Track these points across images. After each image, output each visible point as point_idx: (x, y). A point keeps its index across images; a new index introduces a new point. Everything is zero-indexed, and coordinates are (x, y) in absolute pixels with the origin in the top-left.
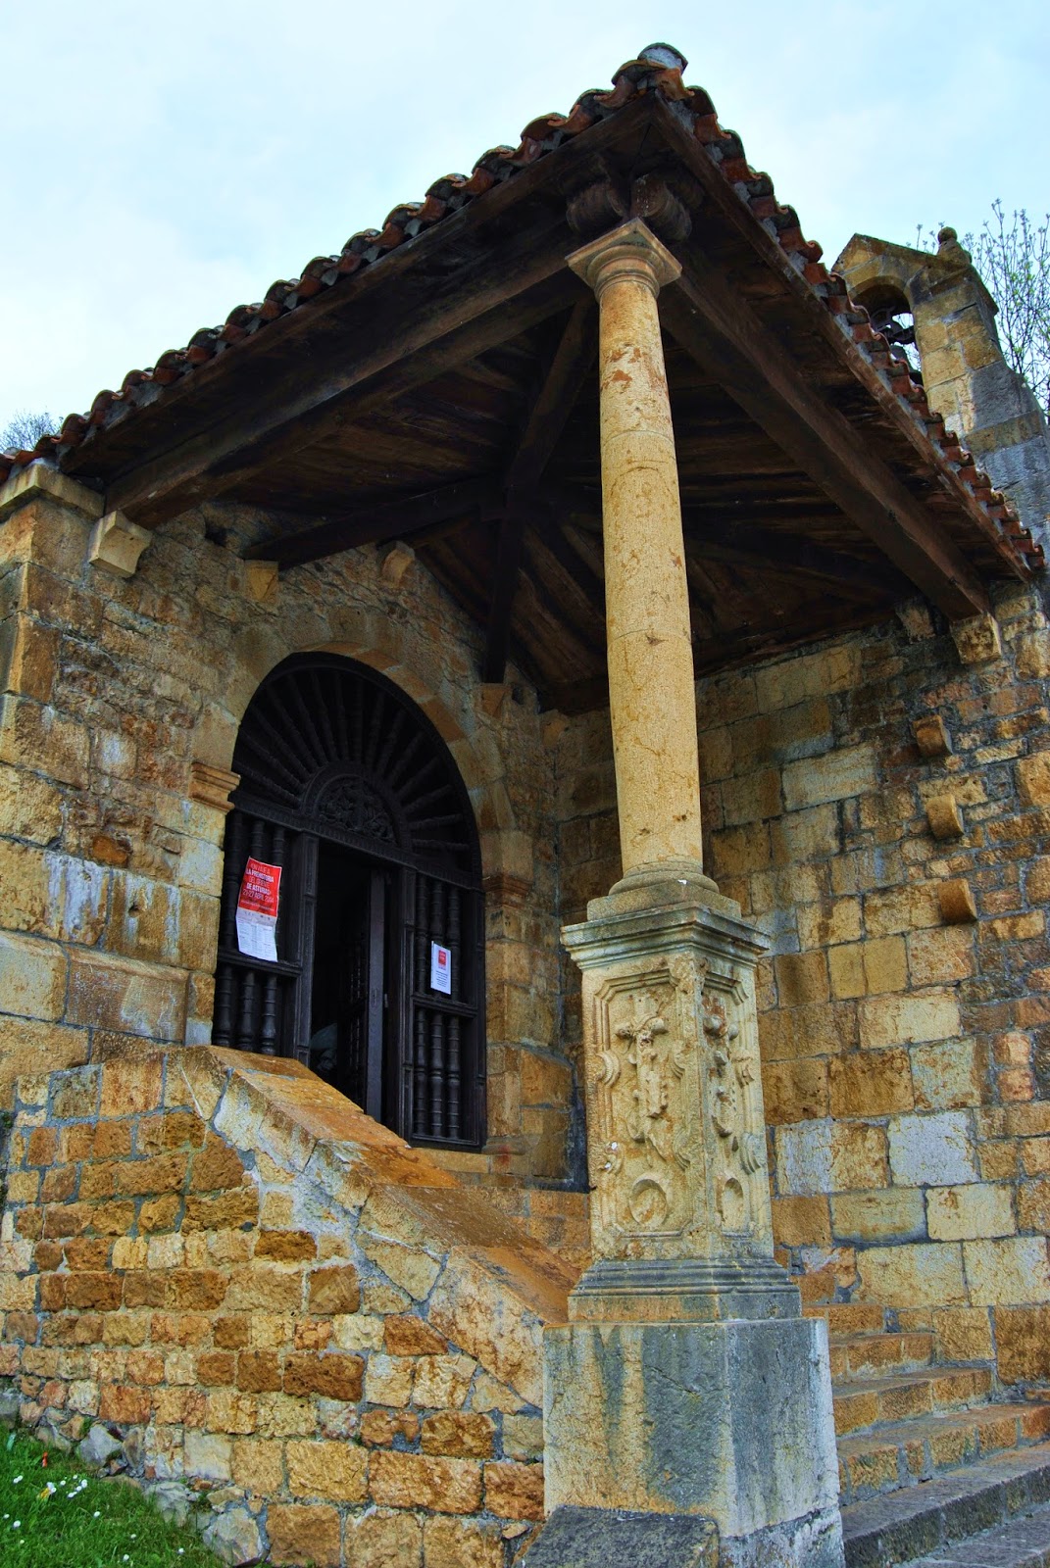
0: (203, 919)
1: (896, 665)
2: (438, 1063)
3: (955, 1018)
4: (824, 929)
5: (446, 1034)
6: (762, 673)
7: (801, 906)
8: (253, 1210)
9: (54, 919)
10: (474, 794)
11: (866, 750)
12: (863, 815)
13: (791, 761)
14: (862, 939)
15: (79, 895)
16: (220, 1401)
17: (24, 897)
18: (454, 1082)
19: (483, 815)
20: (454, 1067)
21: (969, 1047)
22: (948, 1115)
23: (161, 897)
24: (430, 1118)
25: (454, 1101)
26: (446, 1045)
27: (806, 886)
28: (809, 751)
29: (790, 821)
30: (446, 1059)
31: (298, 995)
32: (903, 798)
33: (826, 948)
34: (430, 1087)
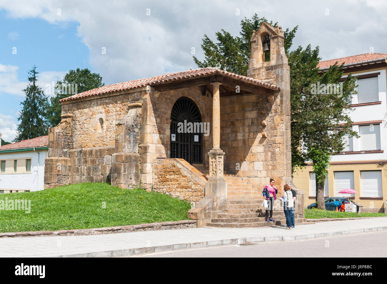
0: (168, 138)
1: (261, 99)
2: (196, 152)
3: (263, 150)
4: (249, 136)
5: (197, 148)
6: (244, 97)
7: (246, 132)
8: (181, 174)
9: (154, 141)
10: (201, 112)
11: (256, 111)
12: (255, 121)
13: (247, 111)
14: (253, 138)
15: (156, 139)
16: (179, 190)
17: (151, 139)
18: (198, 154)
19: (203, 116)
20: (198, 152)
21: (264, 153)
22: (261, 162)
23: (164, 137)
24: (195, 159)
25: (198, 157)
26: (197, 149)
27: (247, 130)
28: (249, 110)
29: (246, 120)
30: (197, 151)
31: (179, 145)
32: (260, 119)
33: (249, 138)
34: (195, 155)
